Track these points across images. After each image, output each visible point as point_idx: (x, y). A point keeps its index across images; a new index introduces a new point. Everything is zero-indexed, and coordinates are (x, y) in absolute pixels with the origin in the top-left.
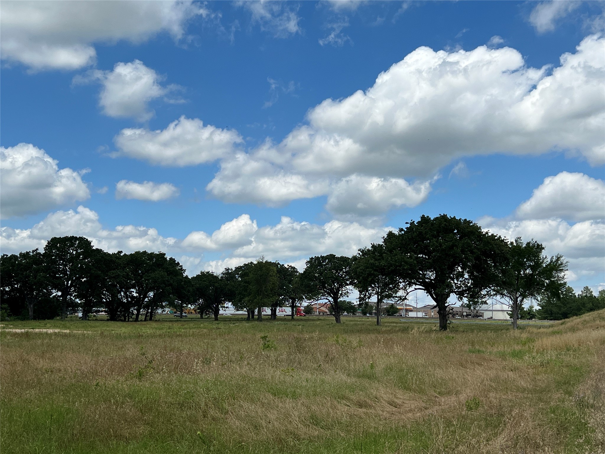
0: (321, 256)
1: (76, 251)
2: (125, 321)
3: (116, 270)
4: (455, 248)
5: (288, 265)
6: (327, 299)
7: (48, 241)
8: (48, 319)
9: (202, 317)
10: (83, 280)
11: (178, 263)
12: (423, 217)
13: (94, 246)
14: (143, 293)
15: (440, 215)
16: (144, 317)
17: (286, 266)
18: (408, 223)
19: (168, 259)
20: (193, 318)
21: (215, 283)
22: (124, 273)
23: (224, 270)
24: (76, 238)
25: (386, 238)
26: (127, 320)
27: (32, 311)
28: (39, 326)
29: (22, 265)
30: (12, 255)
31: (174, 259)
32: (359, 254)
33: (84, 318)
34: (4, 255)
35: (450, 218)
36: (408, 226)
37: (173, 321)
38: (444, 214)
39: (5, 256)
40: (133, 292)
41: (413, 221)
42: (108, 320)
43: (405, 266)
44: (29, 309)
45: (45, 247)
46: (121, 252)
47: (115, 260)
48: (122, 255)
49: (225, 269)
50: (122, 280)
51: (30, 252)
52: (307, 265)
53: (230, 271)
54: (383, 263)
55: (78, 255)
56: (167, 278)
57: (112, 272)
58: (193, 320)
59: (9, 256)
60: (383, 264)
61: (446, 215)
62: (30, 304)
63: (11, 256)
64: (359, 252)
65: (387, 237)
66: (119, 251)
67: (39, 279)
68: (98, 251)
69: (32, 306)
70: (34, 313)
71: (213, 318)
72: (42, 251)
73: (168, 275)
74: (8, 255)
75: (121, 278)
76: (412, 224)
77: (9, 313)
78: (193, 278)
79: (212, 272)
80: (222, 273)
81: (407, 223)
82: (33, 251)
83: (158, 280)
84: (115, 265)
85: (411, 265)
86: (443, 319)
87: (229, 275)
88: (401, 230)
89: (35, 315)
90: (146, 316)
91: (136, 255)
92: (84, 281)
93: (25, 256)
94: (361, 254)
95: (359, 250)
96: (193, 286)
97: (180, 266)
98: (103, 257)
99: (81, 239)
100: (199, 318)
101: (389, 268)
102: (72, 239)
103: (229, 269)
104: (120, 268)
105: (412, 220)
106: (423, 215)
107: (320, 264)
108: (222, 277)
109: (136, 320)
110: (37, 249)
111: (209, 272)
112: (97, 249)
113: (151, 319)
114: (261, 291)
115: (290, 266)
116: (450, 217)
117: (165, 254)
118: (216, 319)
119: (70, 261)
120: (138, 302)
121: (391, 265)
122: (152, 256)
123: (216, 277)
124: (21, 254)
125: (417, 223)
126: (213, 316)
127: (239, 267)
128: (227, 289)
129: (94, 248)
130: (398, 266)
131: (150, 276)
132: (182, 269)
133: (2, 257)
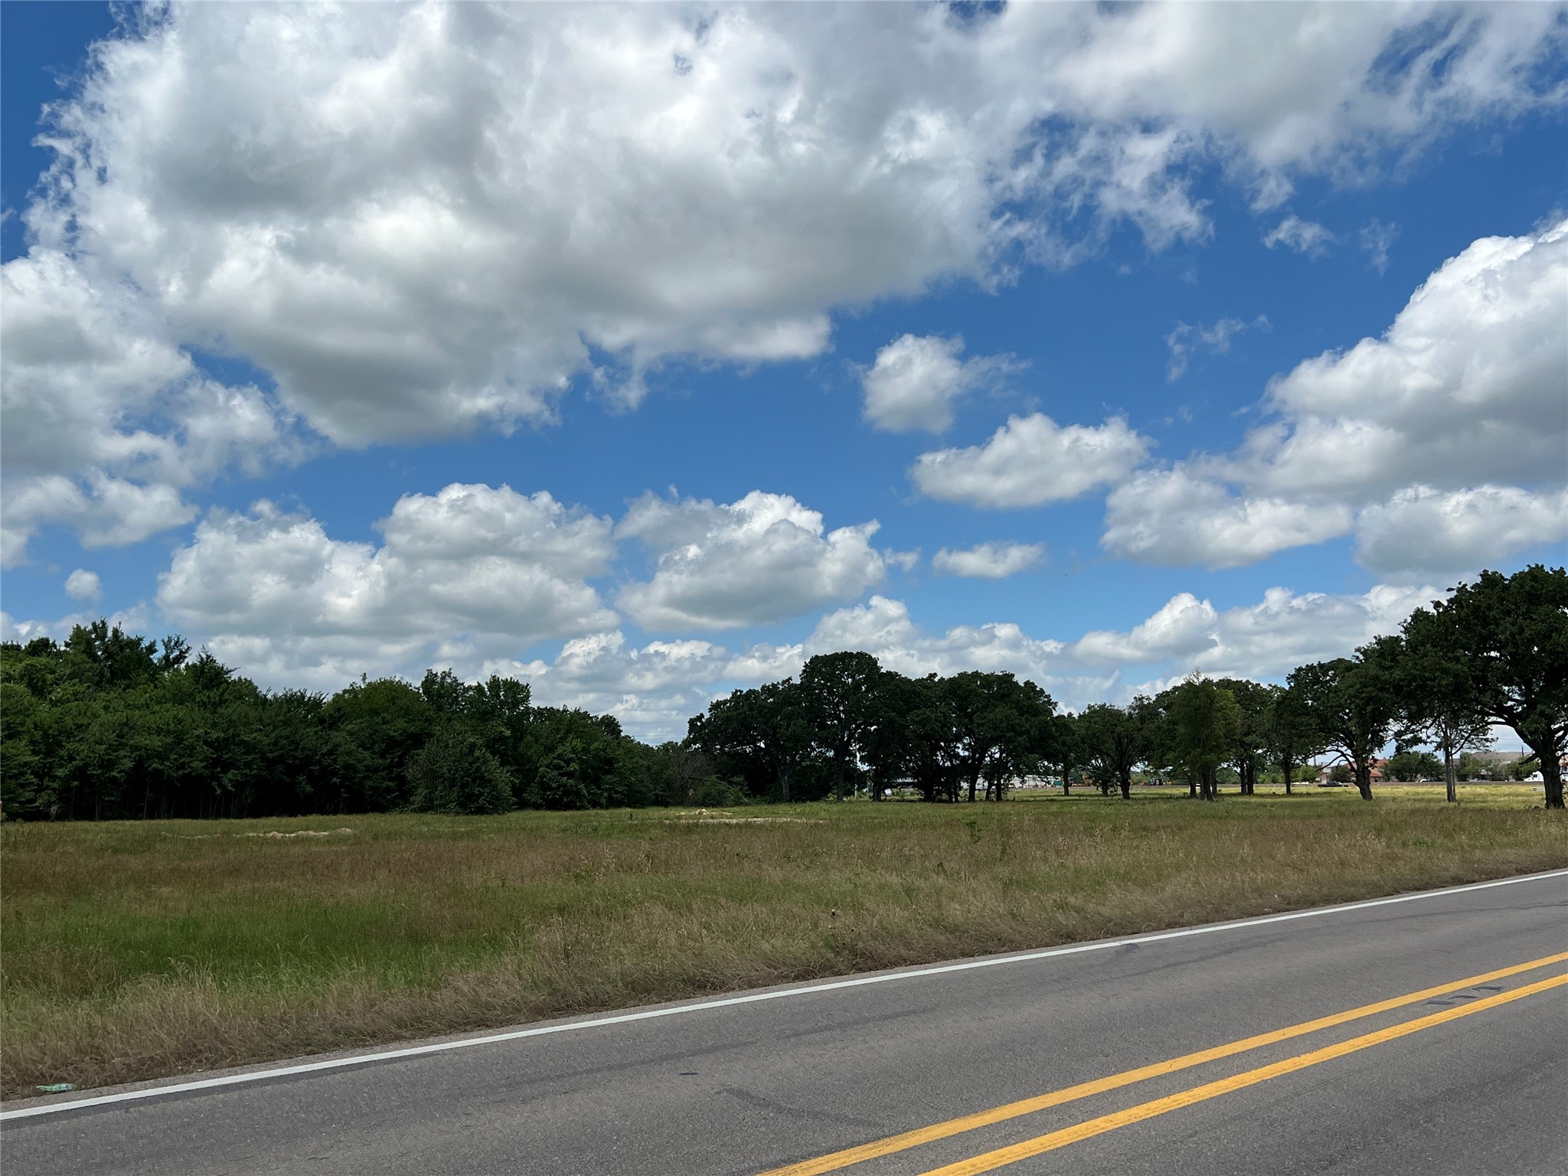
0: (1319, 664)
1: (853, 677)
2: (950, 801)
3: (923, 709)
4: (1554, 634)
5: (1270, 685)
6: (1337, 750)
7: (805, 663)
8: (811, 801)
9: (1105, 793)
10: (872, 728)
11: (1042, 691)
12: (1485, 575)
13: (882, 667)
14: (980, 748)
15: (1529, 566)
16: (984, 794)
17: (1264, 685)
18: (1453, 590)
19: (1022, 685)
20: (1083, 796)
21: (1116, 725)
22: (939, 714)
23: (1134, 700)
24: (851, 655)
25: (1410, 624)
26: (954, 800)
27: (786, 787)
29: (765, 707)
30: (749, 690)
31: (1033, 683)
32: (1358, 658)
33: (875, 798)
34: (737, 691)
35: (1551, 573)
36: (1454, 594)
38: (1537, 565)
39: (739, 693)
40: (959, 748)
41: (1463, 583)
42: (920, 800)
43: (1443, 679)
44: (783, 783)
45: (801, 673)
46: (935, 675)
47: (921, 691)
48: (936, 680)
49: (1135, 698)
51: (778, 683)
52: (1289, 683)
53: (1146, 702)
54: (1397, 673)
55: (857, 685)
56: (1017, 721)
57: (916, 713)
59: (745, 692)
60: (1398, 677)
61: (1542, 566)
62: (784, 774)
63: (747, 692)
64: (1358, 654)
65: (1412, 620)
66: (931, 674)
67: (793, 730)
68: (891, 676)
69: (786, 779)
70: (791, 790)
71: (1119, 795)
72: (797, 681)
73: (1021, 715)
74: (742, 692)
75: (934, 724)
76: (1462, 590)
77: (746, 791)
79: (1111, 706)
80: (1130, 707)
81: (1449, 590)
82: (784, 682)
83: (1000, 724)
84: (922, 701)
85: (1456, 676)
86: (1553, 785)
87: (1145, 711)
88: (1437, 605)
89: (792, 794)
90: (989, 792)
91: (960, 681)
92: (875, 729)
93: (770, 690)
94: (1361, 657)
95: (1358, 650)
96: (1073, 732)
97: (1046, 696)
98: (897, 686)
99: (861, 656)
100: (1100, 795)
101: (1410, 684)
102: (845, 658)
103: (1143, 698)
104: (929, 704)
105: (1460, 583)
106: (1485, 571)
107: (1316, 680)
108: (1130, 713)
109: (971, 798)
110: (790, 679)
111: (1105, 705)
112: (889, 673)
113: (999, 798)
114: (1199, 740)
115: (1275, 686)
116: (1551, 569)
117: (1013, 675)
119: (844, 697)
121: (1414, 678)
122: (988, 680)
123: (1119, 715)
124: (763, 687)
125: (1472, 588)
126: (1120, 791)
127: (1164, 692)
129: (883, 671)
130: (1430, 679)
131: (985, 717)
132: (1049, 702)
133: (734, 694)
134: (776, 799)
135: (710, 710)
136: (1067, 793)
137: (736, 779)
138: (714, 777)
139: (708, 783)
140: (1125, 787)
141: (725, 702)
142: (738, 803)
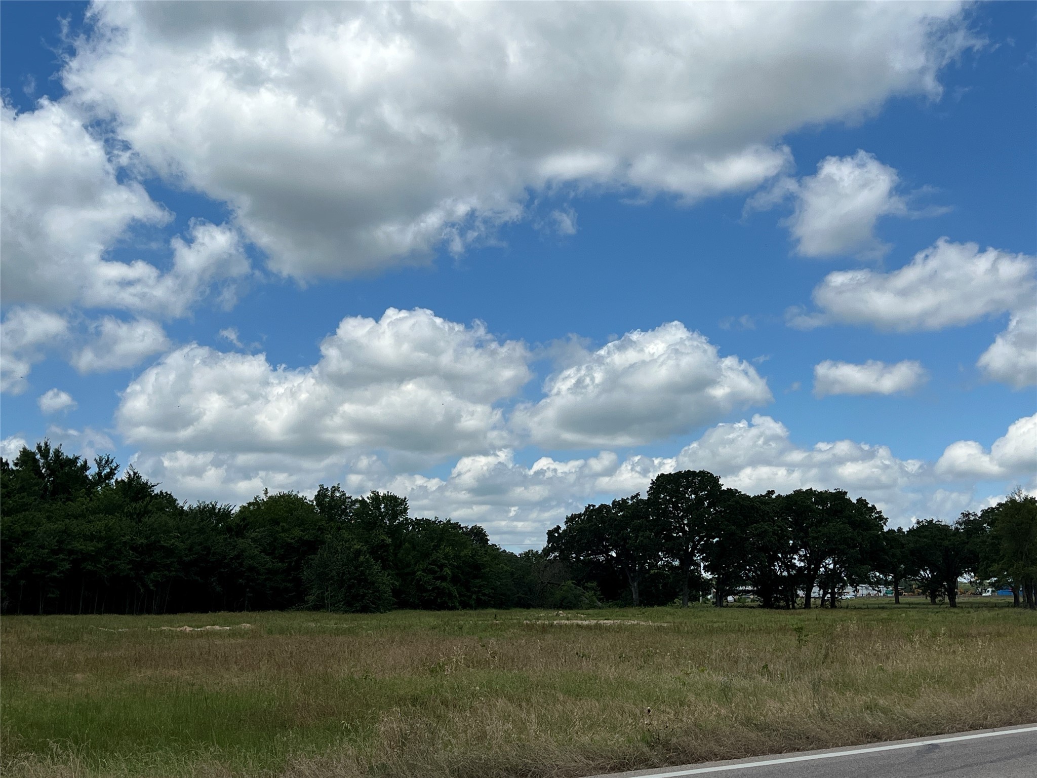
1: (696, 494)
2: (788, 608)
3: (762, 523)
7: (652, 480)
8: (659, 605)
9: (933, 602)
10: (715, 541)
11: (874, 508)
13: (723, 485)
14: (815, 560)
16: (819, 602)
19: (855, 502)
20: (912, 604)
22: (776, 528)
23: (960, 516)
24: (694, 474)
26: (791, 606)
27: (636, 592)
29: (616, 520)
30: (602, 504)
31: (865, 500)
33: (718, 604)
34: (590, 506)
39: (592, 508)
40: (795, 559)
42: (760, 606)
44: (633, 589)
45: (648, 489)
46: (773, 492)
47: (760, 507)
48: (774, 496)
49: (962, 513)
50: (772, 539)
51: (628, 498)
53: (972, 518)
55: (700, 500)
56: (849, 535)
57: (755, 527)
58: (911, 606)
59: (597, 507)
62: (633, 581)
63: (599, 506)
66: (769, 491)
67: (642, 541)
68: (732, 493)
69: (635, 585)
70: (640, 595)
71: (947, 604)
72: (645, 497)
73: (853, 528)
74: (594, 506)
75: (772, 537)
77: (599, 595)
78: (911, 531)
79: (939, 521)
80: (957, 522)
82: (633, 498)
83: (834, 537)
84: (760, 515)
87: (971, 525)
89: (641, 598)
90: (823, 600)
91: (795, 498)
92: (717, 541)
93: (621, 505)
96: (903, 546)
97: (878, 513)
98: (737, 502)
99: (704, 475)
100: (929, 604)
102: (688, 476)
103: (969, 514)
104: (767, 519)
108: (957, 529)
109: (807, 605)
110: (638, 494)
111: (933, 520)
112: (729, 490)
113: (833, 606)
114: (1021, 553)
117: (846, 493)
118: (953, 604)
119: (687, 511)
120: (805, 579)
122: (822, 497)
123: (946, 527)
124: (614, 502)
126: (947, 600)
127: (989, 509)
128: (966, 551)
129: (724, 488)
131: (820, 531)
132: (881, 518)
133: (587, 509)
134: (627, 603)
135: (566, 523)
136: (897, 601)
137: (589, 585)
138: (570, 582)
139: (565, 588)
140: (952, 595)
141: (580, 515)
142: (592, 606)
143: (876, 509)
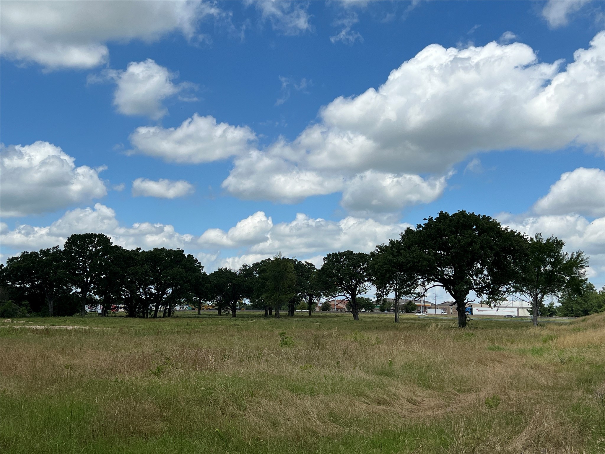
0: (339, 253)
1: (96, 248)
2: (143, 317)
3: (135, 267)
4: (473, 244)
5: (306, 262)
6: (344, 296)
7: (68, 238)
8: (68, 316)
9: (220, 314)
10: (102, 277)
11: (197, 260)
12: (441, 214)
13: (113, 243)
14: (161, 289)
15: (459, 210)
16: (162, 314)
17: (303, 262)
18: (426, 219)
19: (186, 256)
20: (211, 315)
21: (233, 279)
22: (143, 270)
23: (242, 266)
24: (95, 236)
25: (404, 235)
26: (146, 317)
27: (51, 308)
28: (59, 322)
29: (42, 262)
30: (32, 252)
31: (192, 256)
32: (377, 250)
33: (103, 315)
34: (25, 252)
35: (468, 214)
36: (427, 222)
37: (191, 318)
38: (463, 210)
39: (26, 254)
40: (152, 288)
41: (431, 217)
42: (127, 317)
43: (423, 262)
44: (50, 305)
45: (65, 244)
46: (140, 249)
47: (134, 257)
48: (140, 251)
50: (141, 276)
51: (50, 249)
52: (324, 261)
53: (248, 268)
54: (401, 259)
55: (98, 251)
56: (185, 275)
57: (131, 269)
59: (29, 253)
60: (401, 261)
61: (465, 211)
62: (50, 300)
63: (31, 253)
64: (377, 248)
65: (405, 233)
66: (137, 248)
67: (59, 276)
68: (118, 248)
69: (52, 303)
70: (54, 309)
71: (231, 315)
72: (62, 248)
73: (186, 272)
74: (28, 252)
75: (140, 275)
76: (430, 220)
77: (30, 309)
78: (211, 274)
79: (230, 269)
80: (240, 270)
81: (425, 219)
82: (54, 248)
83: (176, 276)
84: (134, 262)
85: (429, 261)
86: (462, 316)
87: (247, 271)
88: (419, 226)
89: (55, 311)
90: (165, 313)
91: (155, 253)
92: (104, 277)
93: (46, 253)
94: (379, 250)
96: (210, 282)
97: (199, 263)
98: (122, 254)
99: (101, 236)
100: (216, 315)
101: (407, 264)
102: (91, 237)
103: (247, 265)
104: (138, 264)
106: (441, 211)
107: (338, 261)
108: (240, 274)
109: (155, 316)
110: (58, 246)
111: (227, 268)
112: (116, 246)
113: (169, 316)
114: (278, 288)
115: (308, 263)
116: (469, 213)
117: (183, 251)
118: (234, 315)
119: (89, 258)
120: (156, 299)
121: (409, 262)
122: (170, 252)
123: (234, 274)
124: (41, 251)
125: (435, 219)
126: (231, 313)
127: (257, 263)
128: (244, 285)
129: (113, 245)
130: (416, 262)
131: (168, 273)
132: (200, 266)
133: (23, 254)
134: (45, 314)
135: (8, 262)
136: (199, 313)
137: (24, 303)
138: (10, 301)
139: (6, 305)
140: (234, 310)
141: (17, 258)
142: (23, 316)
143: (198, 261)
